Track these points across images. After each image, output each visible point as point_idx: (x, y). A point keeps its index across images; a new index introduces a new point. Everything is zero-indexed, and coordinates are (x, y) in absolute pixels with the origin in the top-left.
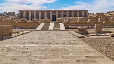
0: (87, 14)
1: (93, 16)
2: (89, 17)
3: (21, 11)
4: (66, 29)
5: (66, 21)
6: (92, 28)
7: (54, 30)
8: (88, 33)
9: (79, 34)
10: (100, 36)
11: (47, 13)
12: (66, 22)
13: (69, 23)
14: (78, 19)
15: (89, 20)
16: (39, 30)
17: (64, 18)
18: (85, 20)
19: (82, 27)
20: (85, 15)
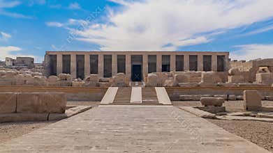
0: (226, 61)
1: (242, 68)
2: (230, 71)
3: (51, 56)
4: (171, 100)
5: (170, 81)
6: (237, 99)
7: (144, 103)
8: (225, 111)
9: (205, 111)
10: (254, 116)
11: (118, 59)
12: (170, 83)
13: (178, 85)
14: (200, 76)
15: (230, 78)
16: (110, 104)
17: (166, 73)
18: (221, 79)
19: (213, 96)
20: (220, 64)
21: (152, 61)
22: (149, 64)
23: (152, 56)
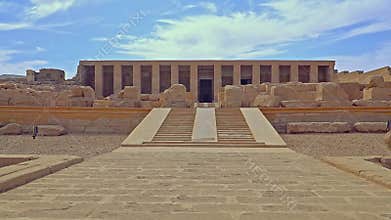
3: (87, 67)
13: (281, 105)
21: (227, 75)
22: (223, 78)
23: (227, 67)
